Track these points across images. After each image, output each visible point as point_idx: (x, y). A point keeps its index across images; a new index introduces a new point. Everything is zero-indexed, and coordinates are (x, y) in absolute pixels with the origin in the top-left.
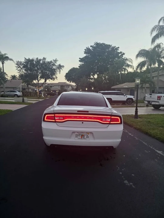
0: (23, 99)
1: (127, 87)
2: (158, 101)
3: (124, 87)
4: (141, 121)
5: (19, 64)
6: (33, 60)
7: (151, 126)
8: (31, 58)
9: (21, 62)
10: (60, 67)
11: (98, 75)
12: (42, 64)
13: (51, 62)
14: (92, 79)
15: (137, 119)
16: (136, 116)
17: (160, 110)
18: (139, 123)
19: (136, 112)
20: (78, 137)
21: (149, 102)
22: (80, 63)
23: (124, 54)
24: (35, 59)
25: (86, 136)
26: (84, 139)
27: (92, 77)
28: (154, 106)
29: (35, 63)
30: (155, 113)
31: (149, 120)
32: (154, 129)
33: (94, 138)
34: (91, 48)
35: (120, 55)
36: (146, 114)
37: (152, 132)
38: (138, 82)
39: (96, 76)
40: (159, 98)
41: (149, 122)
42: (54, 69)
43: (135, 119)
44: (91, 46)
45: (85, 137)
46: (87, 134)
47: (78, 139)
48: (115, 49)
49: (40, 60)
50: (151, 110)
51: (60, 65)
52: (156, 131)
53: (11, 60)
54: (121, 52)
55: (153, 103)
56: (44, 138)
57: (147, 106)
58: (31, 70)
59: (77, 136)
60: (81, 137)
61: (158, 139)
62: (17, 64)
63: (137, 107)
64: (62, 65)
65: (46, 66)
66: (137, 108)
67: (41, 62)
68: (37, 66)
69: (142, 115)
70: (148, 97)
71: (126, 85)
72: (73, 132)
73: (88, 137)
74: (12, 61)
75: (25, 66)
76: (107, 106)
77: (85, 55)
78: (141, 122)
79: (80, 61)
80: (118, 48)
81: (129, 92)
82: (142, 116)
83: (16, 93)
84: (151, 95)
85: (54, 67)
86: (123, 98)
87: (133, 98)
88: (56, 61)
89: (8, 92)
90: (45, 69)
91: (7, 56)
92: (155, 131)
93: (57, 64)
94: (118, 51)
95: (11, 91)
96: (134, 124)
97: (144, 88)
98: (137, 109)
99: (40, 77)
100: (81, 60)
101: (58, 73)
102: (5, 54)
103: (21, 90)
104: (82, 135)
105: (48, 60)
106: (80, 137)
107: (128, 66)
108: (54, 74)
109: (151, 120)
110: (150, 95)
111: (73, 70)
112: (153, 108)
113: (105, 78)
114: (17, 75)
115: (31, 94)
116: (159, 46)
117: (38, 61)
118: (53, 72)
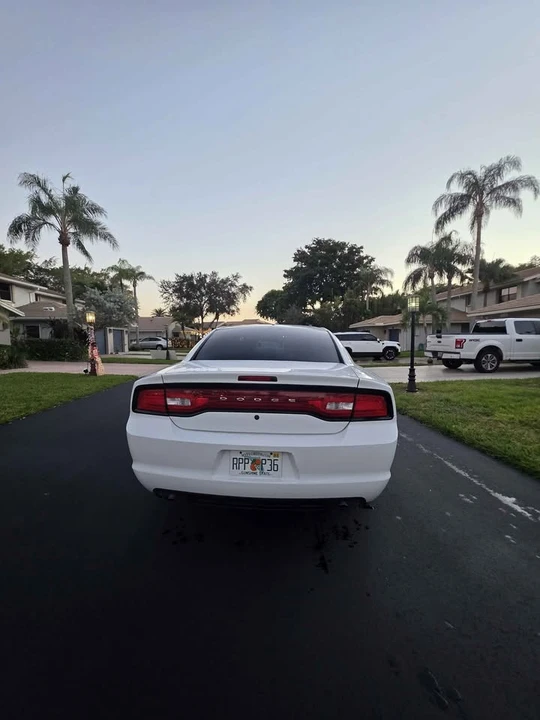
0: (168, 354)
1: (382, 324)
2: (458, 350)
3: (377, 324)
4: (426, 398)
5: (165, 286)
6: (192, 277)
7: (455, 411)
8: (188, 274)
9: (168, 283)
10: (245, 289)
11: (321, 303)
12: (209, 285)
13: (228, 279)
14: (310, 311)
15: (415, 394)
16: (412, 386)
17: (461, 371)
18: (423, 405)
19: (412, 376)
20: (242, 466)
21: (435, 353)
22: (286, 281)
23: (373, 259)
24: (196, 275)
25: (269, 462)
26: (262, 473)
27: (309, 307)
28: (446, 362)
29: (195, 283)
30: (454, 379)
31: (445, 395)
32: (465, 422)
33: (297, 471)
34: (306, 250)
35: (365, 261)
36: (432, 380)
37: (464, 429)
38: (413, 305)
39: (317, 306)
40: (460, 344)
41: (448, 400)
42: (234, 294)
43: (410, 394)
44: (306, 247)
45: (267, 467)
46: (272, 458)
47: (242, 473)
48: (355, 251)
49: (206, 276)
50: (441, 373)
51: (244, 285)
52: (472, 426)
53: (150, 278)
54: (367, 257)
55: (445, 356)
56: (135, 467)
57: (430, 363)
58: (188, 297)
59: (236, 464)
60: (253, 468)
61: (485, 451)
62: (162, 286)
63: (412, 364)
64: (248, 285)
65: (217, 286)
66: (412, 367)
67: (208, 280)
68: (199, 289)
69: (424, 383)
70: (432, 342)
71: (379, 321)
72: (223, 452)
73: (274, 468)
74: (151, 281)
75: (178, 290)
76: (341, 361)
77: (295, 264)
78: (428, 401)
79: (285, 276)
80: (362, 247)
81: (387, 335)
82: (424, 387)
83: (159, 343)
84: (440, 337)
85: (233, 290)
86: (377, 347)
87: (398, 347)
88: (236, 277)
89: (145, 340)
90: (216, 294)
91: (141, 270)
92: (470, 426)
93: (240, 283)
94: (361, 254)
95: (151, 339)
96: (410, 407)
97: (422, 324)
98: (412, 371)
99: (208, 311)
100: (289, 274)
101: (241, 300)
102: (139, 267)
103: (170, 335)
104: (255, 461)
105: (222, 276)
106: (248, 466)
107: (383, 282)
108: (233, 303)
109: (451, 396)
110: (438, 337)
111: (272, 295)
112: (443, 367)
113: (337, 309)
114: (166, 308)
115: (188, 344)
116: (448, 239)
117: (202, 279)
118: (231, 299)
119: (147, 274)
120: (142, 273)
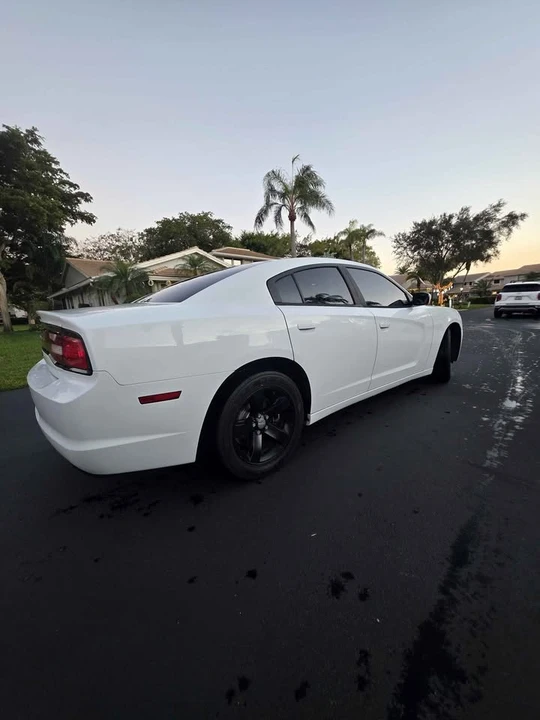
5: (399, 240)
8: (428, 219)
9: (404, 235)
10: (512, 220)
12: (458, 226)
13: (485, 213)
24: (439, 219)
29: (437, 228)
42: (492, 232)
49: (451, 217)
51: (511, 215)
53: (381, 234)
58: (429, 247)
62: (396, 241)
64: (518, 213)
65: (468, 226)
67: (454, 221)
74: (382, 237)
75: (414, 242)
85: (492, 226)
88: (497, 207)
91: (371, 228)
93: (503, 213)
101: (503, 238)
102: (369, 225)
105: (476, 210)
108: (491, 245)
117: (446, 221)
118: (488, 240)
119: (378, 230)
120: (372, 231)
